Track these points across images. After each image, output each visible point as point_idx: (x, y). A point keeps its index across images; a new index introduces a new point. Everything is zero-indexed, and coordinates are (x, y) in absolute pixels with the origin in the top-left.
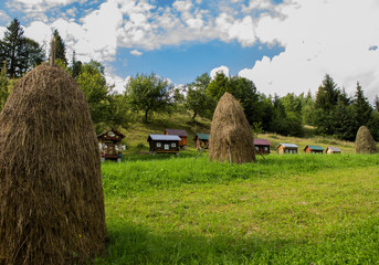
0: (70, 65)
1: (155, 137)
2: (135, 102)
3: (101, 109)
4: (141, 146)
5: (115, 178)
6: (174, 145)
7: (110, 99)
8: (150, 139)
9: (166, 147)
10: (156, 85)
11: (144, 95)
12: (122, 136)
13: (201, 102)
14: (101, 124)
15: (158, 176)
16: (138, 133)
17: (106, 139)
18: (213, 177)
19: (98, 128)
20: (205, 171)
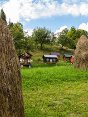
0: (8, 24)
1: (46, 56)
2: (36, 40)
3: (21, 43)
4: (39, 60)
5: (29, 78)
6: (55, 60)
7: (25, 38)
8: (44, 57)
9: (51, 60)
10: (46, 32)
11: (40, 37)
12: (31, 55)
13: (66, 40)
14: (21, 50)
15: (50, 77)
16: (38, 54)
17: (23, 57)
18: (78, 78)
19: (20, 51)
20: (73, 75)
